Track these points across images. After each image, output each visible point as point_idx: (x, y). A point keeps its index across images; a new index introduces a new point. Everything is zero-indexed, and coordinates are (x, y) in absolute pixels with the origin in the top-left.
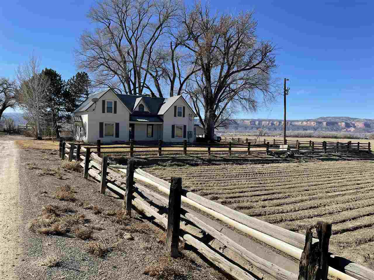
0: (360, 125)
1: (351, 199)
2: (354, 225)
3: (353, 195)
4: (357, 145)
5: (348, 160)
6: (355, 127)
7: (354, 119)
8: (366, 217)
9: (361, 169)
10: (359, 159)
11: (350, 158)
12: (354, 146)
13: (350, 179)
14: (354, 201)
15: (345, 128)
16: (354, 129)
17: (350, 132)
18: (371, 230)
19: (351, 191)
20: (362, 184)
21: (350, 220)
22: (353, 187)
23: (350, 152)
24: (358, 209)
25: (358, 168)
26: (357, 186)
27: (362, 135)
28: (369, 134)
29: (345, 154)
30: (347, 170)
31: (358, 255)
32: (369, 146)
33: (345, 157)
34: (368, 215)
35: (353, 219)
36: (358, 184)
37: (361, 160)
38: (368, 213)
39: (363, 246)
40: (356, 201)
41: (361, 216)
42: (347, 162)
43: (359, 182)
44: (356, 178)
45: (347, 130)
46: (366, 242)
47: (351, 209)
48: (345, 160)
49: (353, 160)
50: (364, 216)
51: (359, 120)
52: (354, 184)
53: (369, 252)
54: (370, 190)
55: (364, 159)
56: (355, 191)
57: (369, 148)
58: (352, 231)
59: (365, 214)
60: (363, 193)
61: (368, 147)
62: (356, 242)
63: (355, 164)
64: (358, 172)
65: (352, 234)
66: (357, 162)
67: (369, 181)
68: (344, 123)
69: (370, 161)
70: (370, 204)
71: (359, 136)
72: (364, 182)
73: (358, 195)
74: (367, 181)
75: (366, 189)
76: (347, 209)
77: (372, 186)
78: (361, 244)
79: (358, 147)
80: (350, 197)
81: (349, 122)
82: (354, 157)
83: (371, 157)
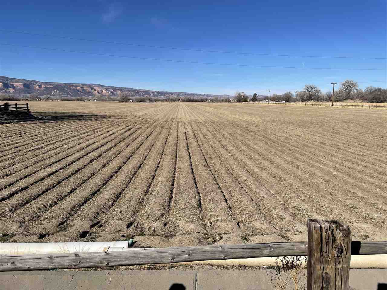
0: (19, 86)
1: (8, 164)
2: (9, 193)
3: (10, 160)
4: (15, 106)
5: (7, 123)
6: (14, 88)
7: (12, 79)
8: (23, 180)
9: (20, 132)
10: (18, 121)
11: (9, 121)
12: (12, 108)
13: (8, 144)
14: (11, 166)
15: (3, 89)
16: (14, 90)
17: (10, 93)
18: (28, 192)
19: (9, 156)
20: (20, 146)
21: (6, 187)
22: (10, 152)
23: (8, 114)
24: (15, 174)
25: (18, 130)
26: (14, 150)
27: (22, 96)
28: (29, 95)
29: (3, 117)
30: (5, 134)
31: (13, 223)
32: (28, 107)
33: (3, 120)
34: (25, 177)
35: (9, 186)
36: (17, 147)
37: (21, 122)
38: (25, 175)
39: (18, 211)
40: (14, 165)
41: (18, 180)
42: (5, 125)
43: (17, 145)
44: (15, 142)
45: (6, 91)
46: (23, 206)
47: (7, 175)
48: (3, 123)
49: (11, 123)
50: (21, 179)
51: (17, 81)
52: (13, 148)
53: (24, 215)
54: (28, 152)
55: (24, 120)
56: (13, 155)
57: (28, 109)
58: (9, 198)
59: (22, 176)
60: (21, 156)
61: (26, 108)
62: (12, 210)
63: (13, 126)
64: (17, 135)
65: (7, 202)
66: (16, 125)
67: (28, 142)
68: (2, 83)
69: (29, 122)
70: (28, 166)
71: (19, 98)
72: (23, 144)
73: (16, 159)
74: (25, 143)
75: (24, 151)
76: (3, 177)
77: (31, 147)
78: (18, 209)
79: (17, 109)
80: (7, 163)
81: (6, 82)
82: (13, 120)
83: (31, 118)
